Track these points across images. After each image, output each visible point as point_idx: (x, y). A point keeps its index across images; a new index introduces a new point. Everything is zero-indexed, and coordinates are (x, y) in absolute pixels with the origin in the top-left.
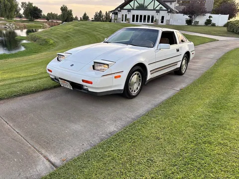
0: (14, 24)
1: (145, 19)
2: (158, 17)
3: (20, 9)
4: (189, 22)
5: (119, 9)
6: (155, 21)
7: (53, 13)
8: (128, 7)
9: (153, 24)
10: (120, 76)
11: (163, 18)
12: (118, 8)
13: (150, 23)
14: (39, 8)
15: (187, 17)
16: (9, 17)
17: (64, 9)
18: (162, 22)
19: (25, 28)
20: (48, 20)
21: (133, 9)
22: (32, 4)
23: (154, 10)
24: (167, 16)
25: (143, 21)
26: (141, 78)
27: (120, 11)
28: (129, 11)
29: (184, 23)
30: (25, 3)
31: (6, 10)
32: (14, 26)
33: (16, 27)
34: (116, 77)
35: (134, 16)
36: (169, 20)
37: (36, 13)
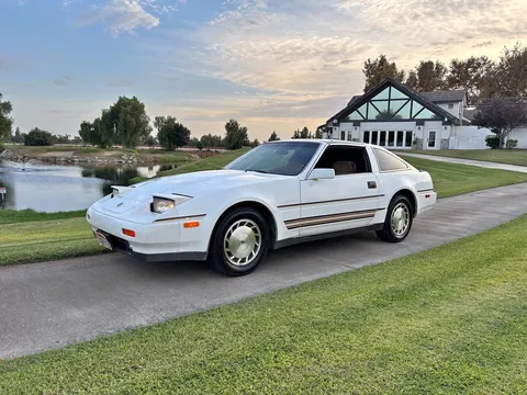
0: (137, 156)
1: (391, 139)
2: (421, 134)
3: (151, 130)
4: (494, 143)
5: (335, 121)
6: (415, 143)
7: (213, 135)
8: (354, 116)
9: (409, 148)
10: (197, 225)
11: (432, 135)
12: (332, 119)
13: (404, 147)
14: (185, 126)
15: (488, 132)
16: (131, 144)
17: (231, 127)
18: (432, 144)
19: (156, 163)
20: (201, 148)
21: (366, 120)
22: (174, 119)
23: (411, 119)
24: (442, 132)
25: (387, 143)
26: (259, 235)
27: (337, 125)
28: (357, 123)
29: (484, 146)
30: (162, 118)
31: (126, 131)
32: (135, 160)
33: (139, 162)
34: (186, 225)
35: (367, 134)
36: (448, 140)
37: (178, 137)
